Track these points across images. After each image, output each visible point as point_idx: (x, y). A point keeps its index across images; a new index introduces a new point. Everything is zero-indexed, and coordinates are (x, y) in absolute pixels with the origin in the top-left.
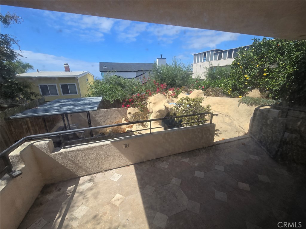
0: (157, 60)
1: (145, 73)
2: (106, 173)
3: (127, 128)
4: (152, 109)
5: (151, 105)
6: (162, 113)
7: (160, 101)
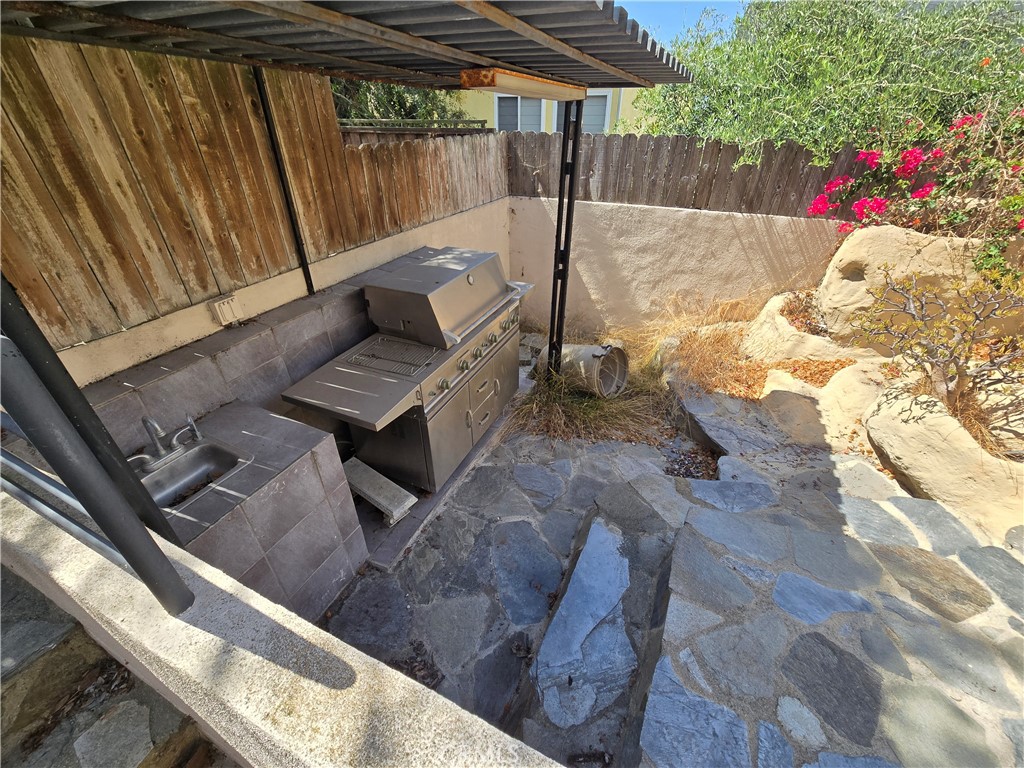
3: (778, 365)
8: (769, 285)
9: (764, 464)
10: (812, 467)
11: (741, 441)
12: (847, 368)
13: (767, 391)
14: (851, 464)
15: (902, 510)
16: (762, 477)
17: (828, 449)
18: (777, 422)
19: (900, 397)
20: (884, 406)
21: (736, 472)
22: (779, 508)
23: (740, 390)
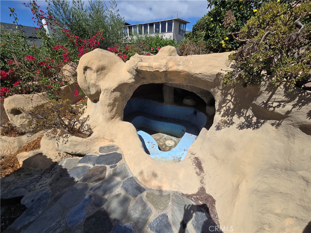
3: (18, 152)
4: (95, 85)
5: (91, 76)
6: (126, 93)
7: (113, 63)
9: (41, 186)
10: (56, 172)
11: (25, 187)
12: (42, 138)
13: (21, 163)
14: (65, 162)
15: (82, 163)
16: (43, 190)
17: (56, 163)
18: (34, 169)
19: (60, 138)
20: (58, 143)
21: (32, 199)
22: (54, 196)
23: (10, 171)
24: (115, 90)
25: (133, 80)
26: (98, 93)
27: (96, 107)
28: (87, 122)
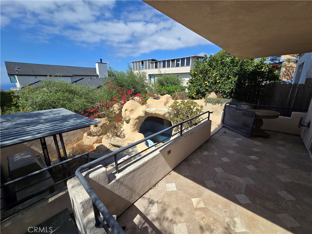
0: (97, 65)
1: (83, 78)
2: (156, 187)
3: (93, 143)
4: (129, 117)
5: (128, 113)
6: (141, 120)
7: (136, 107)
8: (82, 132)
12: (103, 138)
13: (95, 148)
14: (112, 149)
17: (109, 149)
18: (100, 151)
20: (111, 140)
23: (91, 150)
24: (136, 119)
25: (144, 115)
26: (129, 120)
27: (128, 125)
28: (123, 132)
